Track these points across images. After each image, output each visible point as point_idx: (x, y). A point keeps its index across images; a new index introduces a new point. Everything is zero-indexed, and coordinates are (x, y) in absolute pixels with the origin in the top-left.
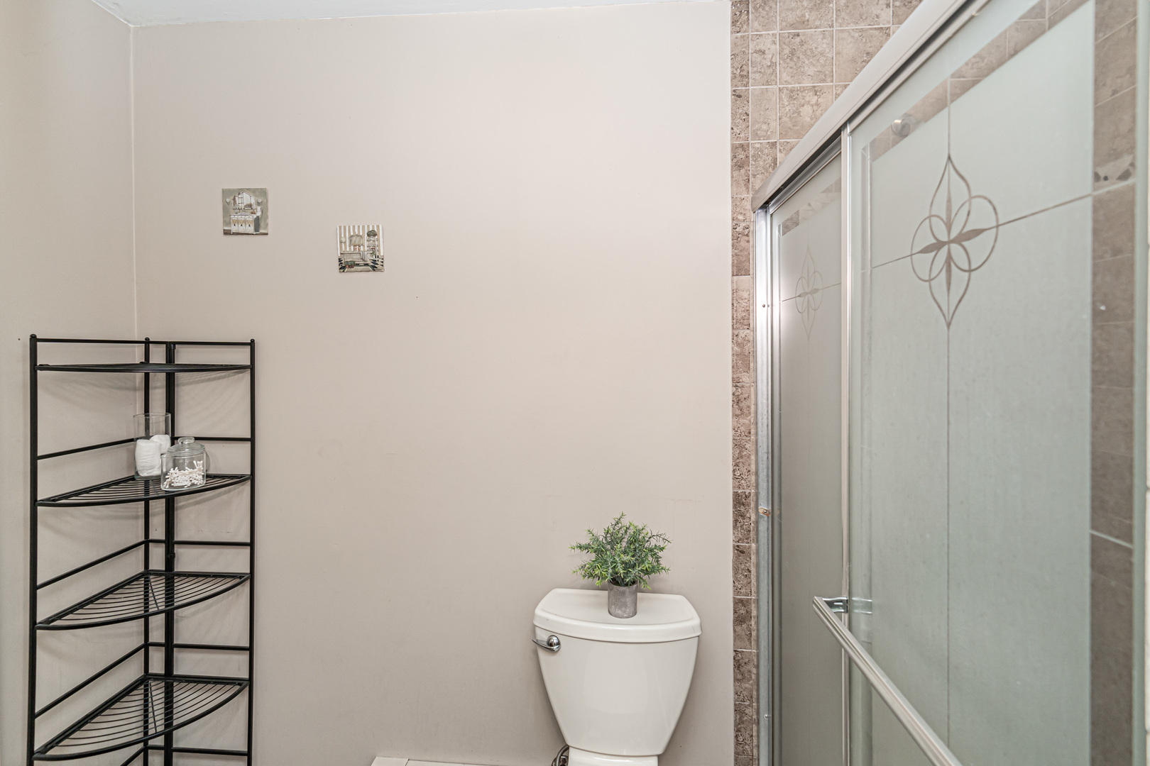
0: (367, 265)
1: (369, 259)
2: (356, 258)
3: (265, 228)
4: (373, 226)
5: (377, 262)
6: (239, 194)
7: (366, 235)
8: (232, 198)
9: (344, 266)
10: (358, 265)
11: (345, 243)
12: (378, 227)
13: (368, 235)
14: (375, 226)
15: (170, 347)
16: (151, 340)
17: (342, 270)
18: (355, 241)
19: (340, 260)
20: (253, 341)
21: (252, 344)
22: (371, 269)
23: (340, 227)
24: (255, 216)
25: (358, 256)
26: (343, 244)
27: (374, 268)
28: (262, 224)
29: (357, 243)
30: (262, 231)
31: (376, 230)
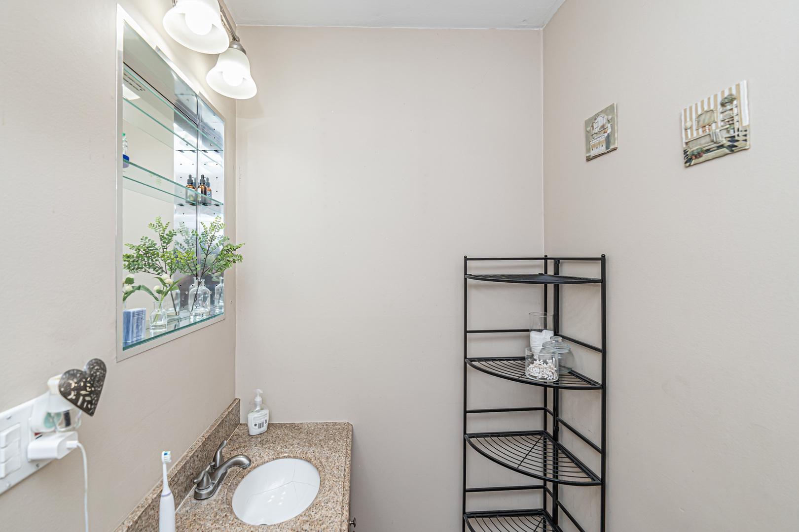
0: (722, 146)
1: (723, 139)
2: (704, 143)
3: (614, 143)
4: (730, 89)
5: (737, 138)
6: (595, 119)
7: (719, 106)
8: (591, 125)
9: (691, 158)
10: (708, 151)
11: (691, 128)
12: (738, 86)
13: (723, 105)
14: (734, 88)
15: (557, 261)
16: (548, 257)
17: (688, 164)
18: (704, 120)
19: (685, 152)
20: (603, 256)
21: (603, 259)
22: (727, 151)
23: (685, 111)
24: (606, 135)
25: (708, 139)
26: (689, 131)
27: (732, 148)
28: (612, 140)
29: (707, 122)
30: (612, 147)
31: (734, 92)
